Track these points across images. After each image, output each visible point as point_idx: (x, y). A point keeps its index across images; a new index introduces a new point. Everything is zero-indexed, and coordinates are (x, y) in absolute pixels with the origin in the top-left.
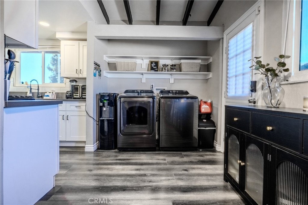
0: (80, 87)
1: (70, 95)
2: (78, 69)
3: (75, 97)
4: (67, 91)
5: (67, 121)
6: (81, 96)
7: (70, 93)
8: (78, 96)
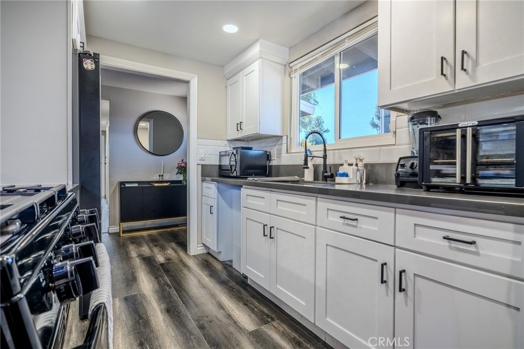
0: (464, 137)
1: (410, 171)
2: (450, 59)
3: (435, 180)
4: (401, 159)
5: (400, 296)
6: (468, 180)
7: (413, 164)
8: (454, 176)
